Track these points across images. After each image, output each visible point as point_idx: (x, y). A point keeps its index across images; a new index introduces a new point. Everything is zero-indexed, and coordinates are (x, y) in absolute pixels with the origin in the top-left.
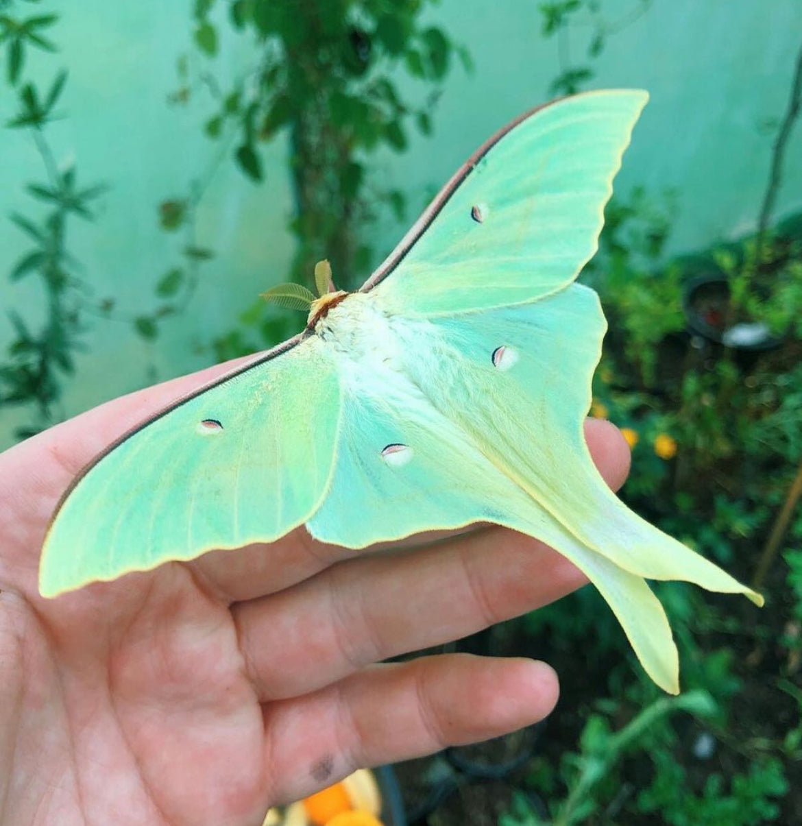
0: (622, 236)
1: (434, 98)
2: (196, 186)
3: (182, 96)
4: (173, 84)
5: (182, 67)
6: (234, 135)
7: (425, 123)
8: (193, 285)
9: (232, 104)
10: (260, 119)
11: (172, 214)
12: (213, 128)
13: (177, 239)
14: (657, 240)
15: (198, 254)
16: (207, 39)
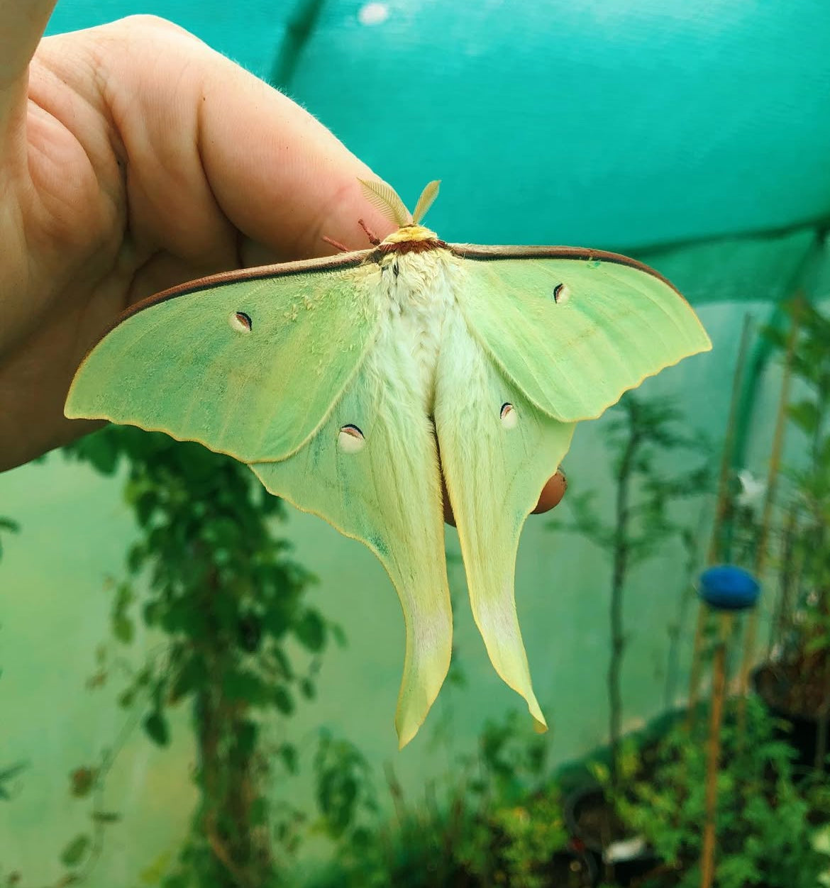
0: (505, 755)
1: (315, 668)
2: (107, 754)
3: (99, 680)
4: (93, 669)
5: (101, 655)
6: (144, 706)
7: (308, 690)
8: (98, 850)
9: (144, 679)
10: (168, 691)
11: (83, 782)
12: (126, 700)
13: (87, 804)
14: (537, 755)
15: (105, 818)
16: (123, 630)
